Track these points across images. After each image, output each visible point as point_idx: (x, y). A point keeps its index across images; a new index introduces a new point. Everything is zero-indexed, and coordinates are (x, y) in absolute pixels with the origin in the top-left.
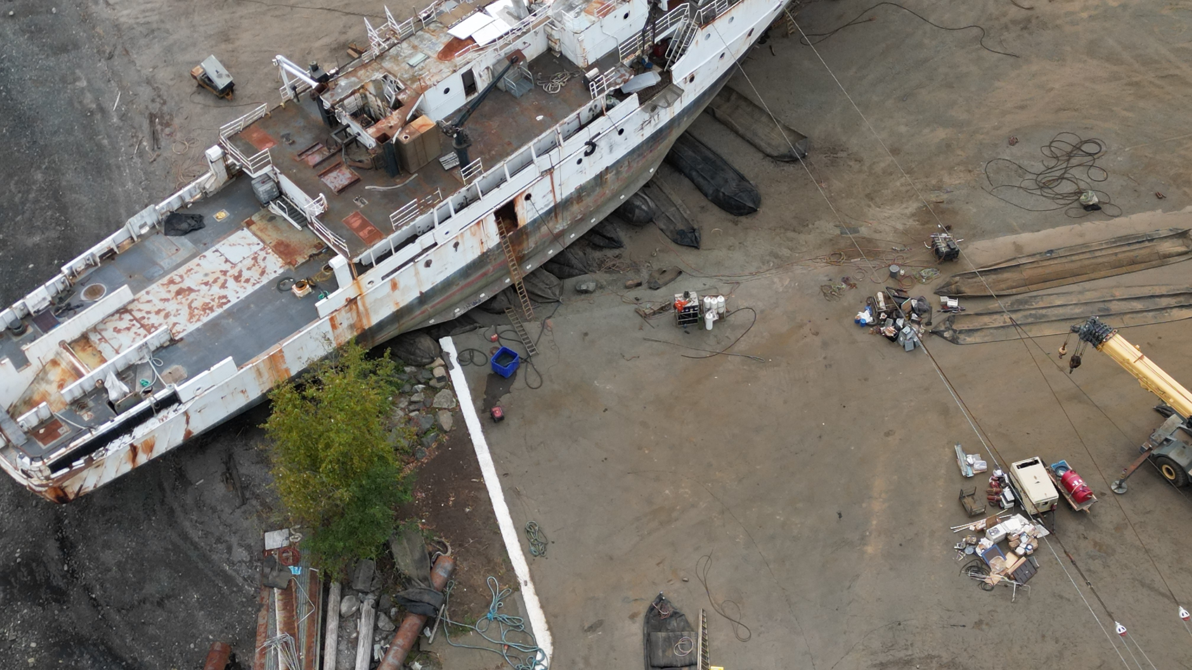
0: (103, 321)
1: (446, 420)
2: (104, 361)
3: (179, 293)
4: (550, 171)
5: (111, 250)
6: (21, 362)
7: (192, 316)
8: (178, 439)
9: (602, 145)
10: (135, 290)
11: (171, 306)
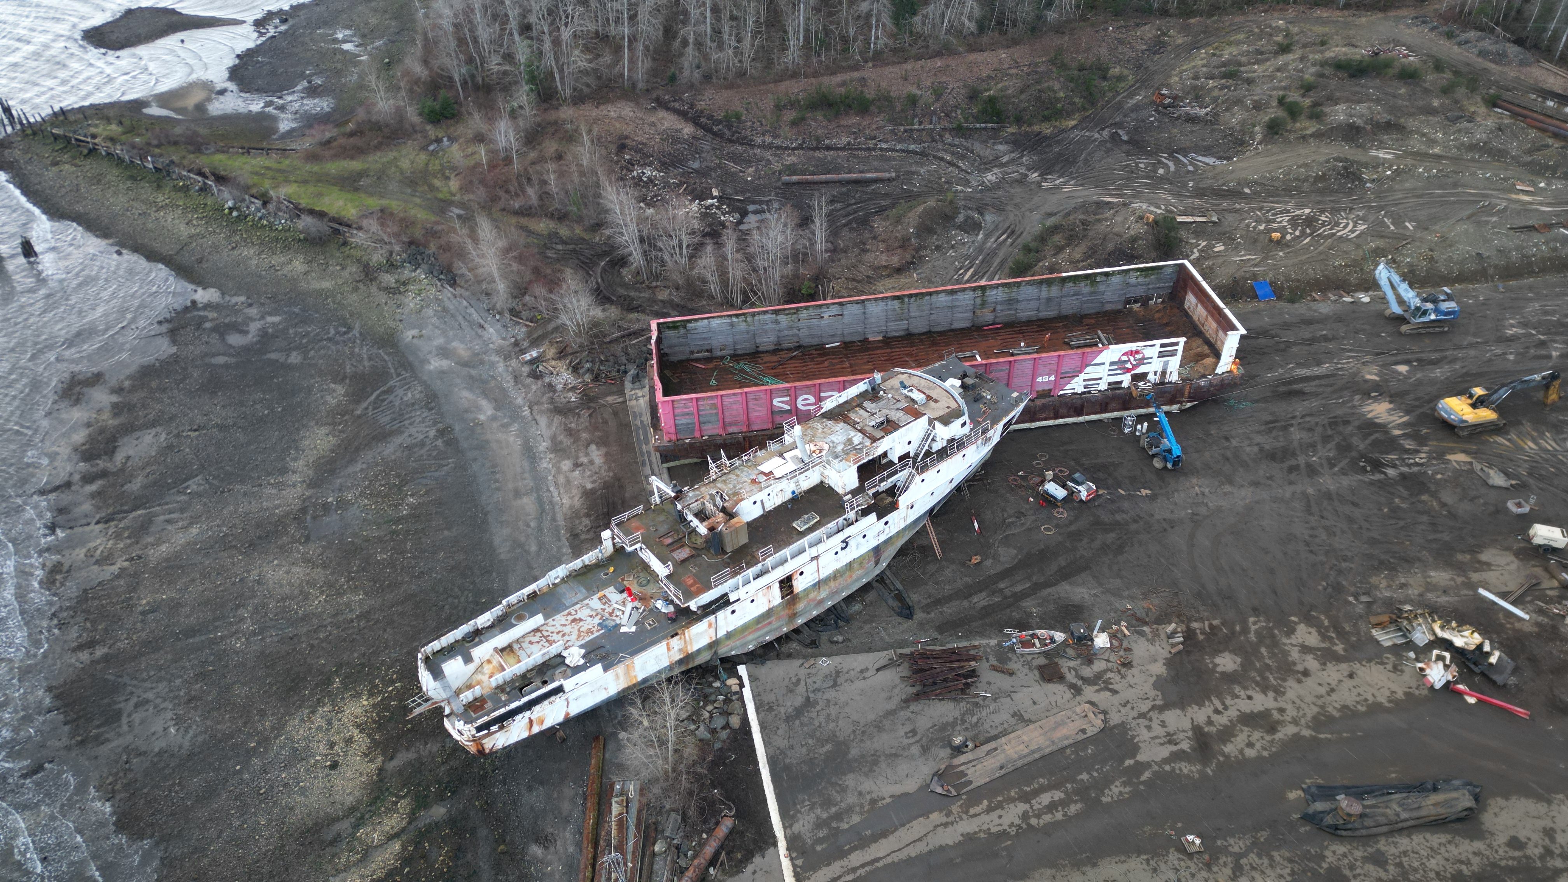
0: (523, 637)
1: (735, 721)
2: (519, 661)
3: (574, 620)
4: (816, 558)
5: (535, 592)
6: (468, 659)
7: (579, 636)
8: (560, 718)
9: (852, 542)
10: (546, 617)
11: (567, 630)
